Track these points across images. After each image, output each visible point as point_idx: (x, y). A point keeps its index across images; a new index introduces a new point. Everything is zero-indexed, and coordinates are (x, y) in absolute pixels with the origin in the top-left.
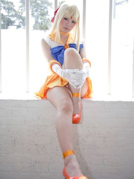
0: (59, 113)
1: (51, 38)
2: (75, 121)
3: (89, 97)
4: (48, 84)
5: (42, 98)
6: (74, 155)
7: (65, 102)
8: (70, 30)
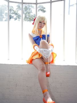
0: (39, 72)
1: (33, 33)
2: (48, 76)
3: (53, 63)
4: (32, 57)
5: (29, 63)
6: (48, 92)
7: (42, 66)
8: (43, 28)
